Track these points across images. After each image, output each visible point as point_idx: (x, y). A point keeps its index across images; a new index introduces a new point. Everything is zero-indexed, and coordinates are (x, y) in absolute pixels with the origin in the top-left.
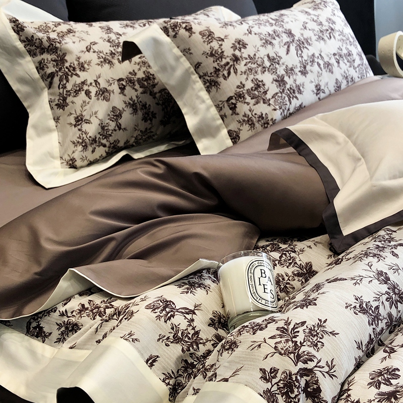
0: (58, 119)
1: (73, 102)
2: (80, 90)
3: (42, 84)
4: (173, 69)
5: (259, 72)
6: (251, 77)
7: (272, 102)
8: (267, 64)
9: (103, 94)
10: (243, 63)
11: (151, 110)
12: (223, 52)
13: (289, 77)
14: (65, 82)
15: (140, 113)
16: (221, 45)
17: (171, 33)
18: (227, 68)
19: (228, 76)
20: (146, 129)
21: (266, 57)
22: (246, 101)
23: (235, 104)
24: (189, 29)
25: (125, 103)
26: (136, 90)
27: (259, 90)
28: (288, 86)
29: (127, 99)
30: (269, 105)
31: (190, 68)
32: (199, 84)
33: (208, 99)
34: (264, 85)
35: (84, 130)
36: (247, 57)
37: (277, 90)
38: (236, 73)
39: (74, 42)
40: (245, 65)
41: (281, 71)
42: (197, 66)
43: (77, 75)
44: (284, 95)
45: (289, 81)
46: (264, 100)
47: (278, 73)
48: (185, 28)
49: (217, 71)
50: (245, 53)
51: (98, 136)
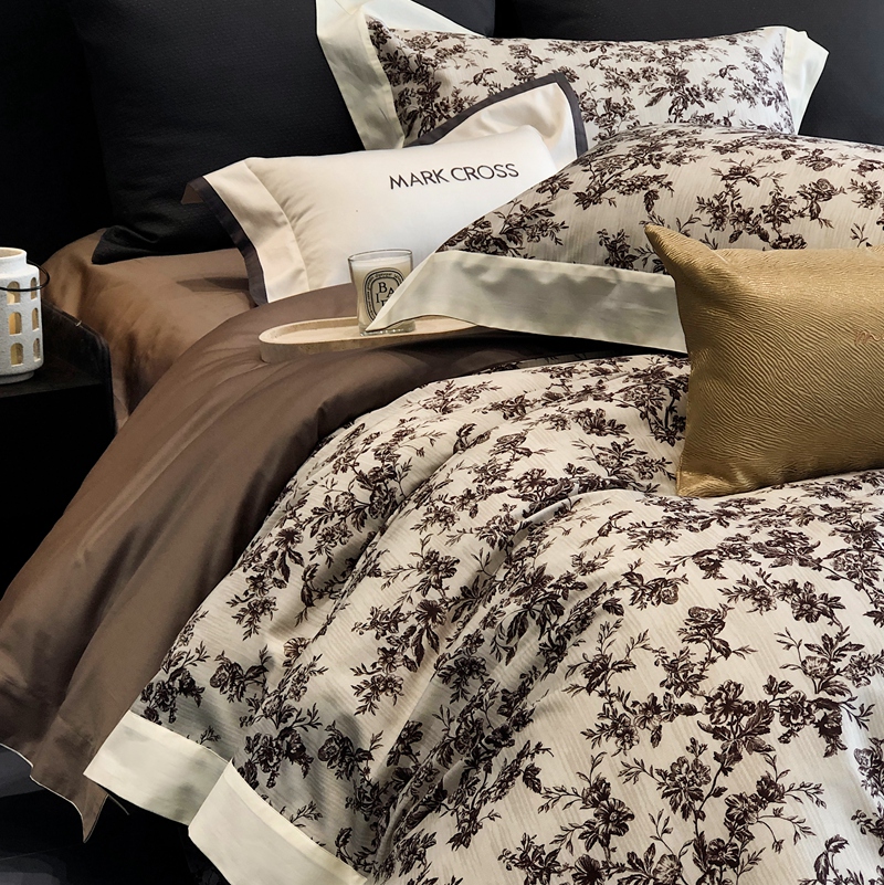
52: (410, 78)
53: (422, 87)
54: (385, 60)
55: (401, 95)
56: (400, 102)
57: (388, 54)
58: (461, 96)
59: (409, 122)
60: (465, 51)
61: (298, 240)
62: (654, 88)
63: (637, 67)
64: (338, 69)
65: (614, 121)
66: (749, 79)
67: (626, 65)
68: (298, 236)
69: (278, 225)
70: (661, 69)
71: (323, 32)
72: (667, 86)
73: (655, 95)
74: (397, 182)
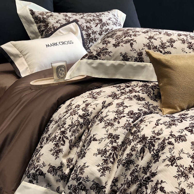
52: (41, 22)
53: (44, 24)
54: (34, 18)
55: (39, 26)
56: (39, 28)
57: (35, 17)
58: (54, 26)
59: (42, 33)
60: (53, 16)
61: (26, 61)
62: (96, 23)
63: (92, 18)
64: (23, 21)
65: (88, 31)
66: (115, 21)
67: (89, 18)
68: (26, 60)
69: (20, 57)
70: (97, 19)
71: (19, 12)
72: (99, 22)
73: (96, 24)
74: (48, 46)
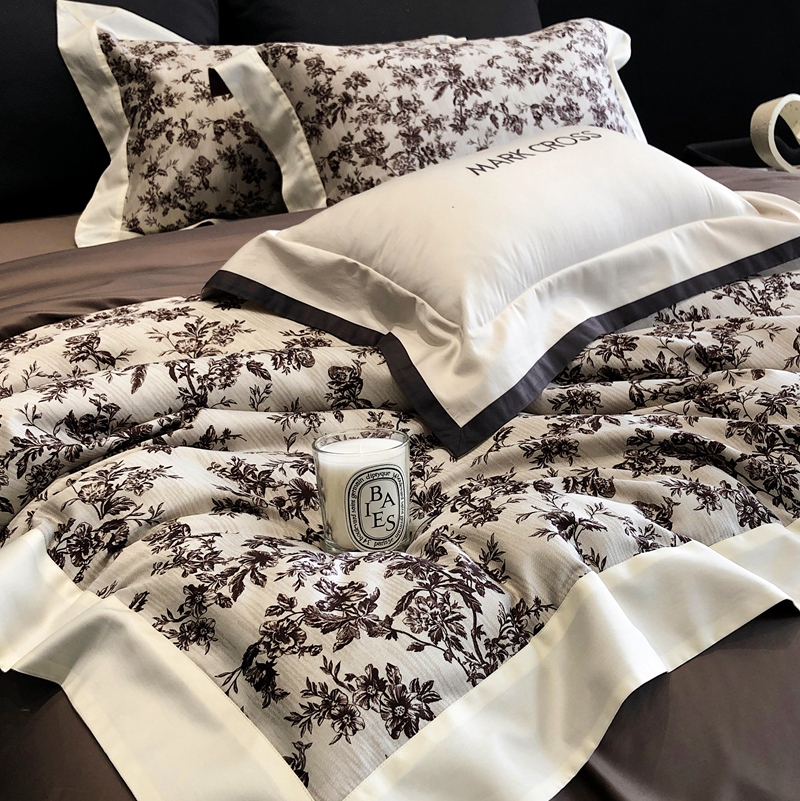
0: (133, 167)
1: (150, 146)
2: (160, 131)
3: (126, 122)
4: (269, 109)
5: (379, 120)
6: (365, 126)
7: (389, 164)
8: (395, 109)
9: (191, 138)
10: (356, 106)
11: (259, 167)
12: (330, 89)
13: (429, 132)
14: (146, 119)
15: (240, 169)
16: (330, 79)
17: (271, 61)
18: (333, 111)
19: (333, 123)
20: (250, 193)
21: (396, 101)
22: (352, 159)
23: (337, 163)
24: (293, 57)
25: (219, 152)
26: (239, 138)
27: (374, 145)
28: (423, 145)
29: (223, 149)
30: (385, 168)
31: (290, 109)
32: (301, 133)
33: (307, 154)
34: (382, 139)
35: (155, 183)
36: (365, 98)
37: (402, 148)
38: (343, 119)
39: (170, 69)
40: (359, 109)
41: (416, 121)
42: (298, 107)
43: (162, 111)
44: (413, 156)
45: (428, 138)
46: (378, 160)
47: (411, 124)
48: (288, 55)
49: (320, 114)
50: (363, 92)
51: (174, 193)
